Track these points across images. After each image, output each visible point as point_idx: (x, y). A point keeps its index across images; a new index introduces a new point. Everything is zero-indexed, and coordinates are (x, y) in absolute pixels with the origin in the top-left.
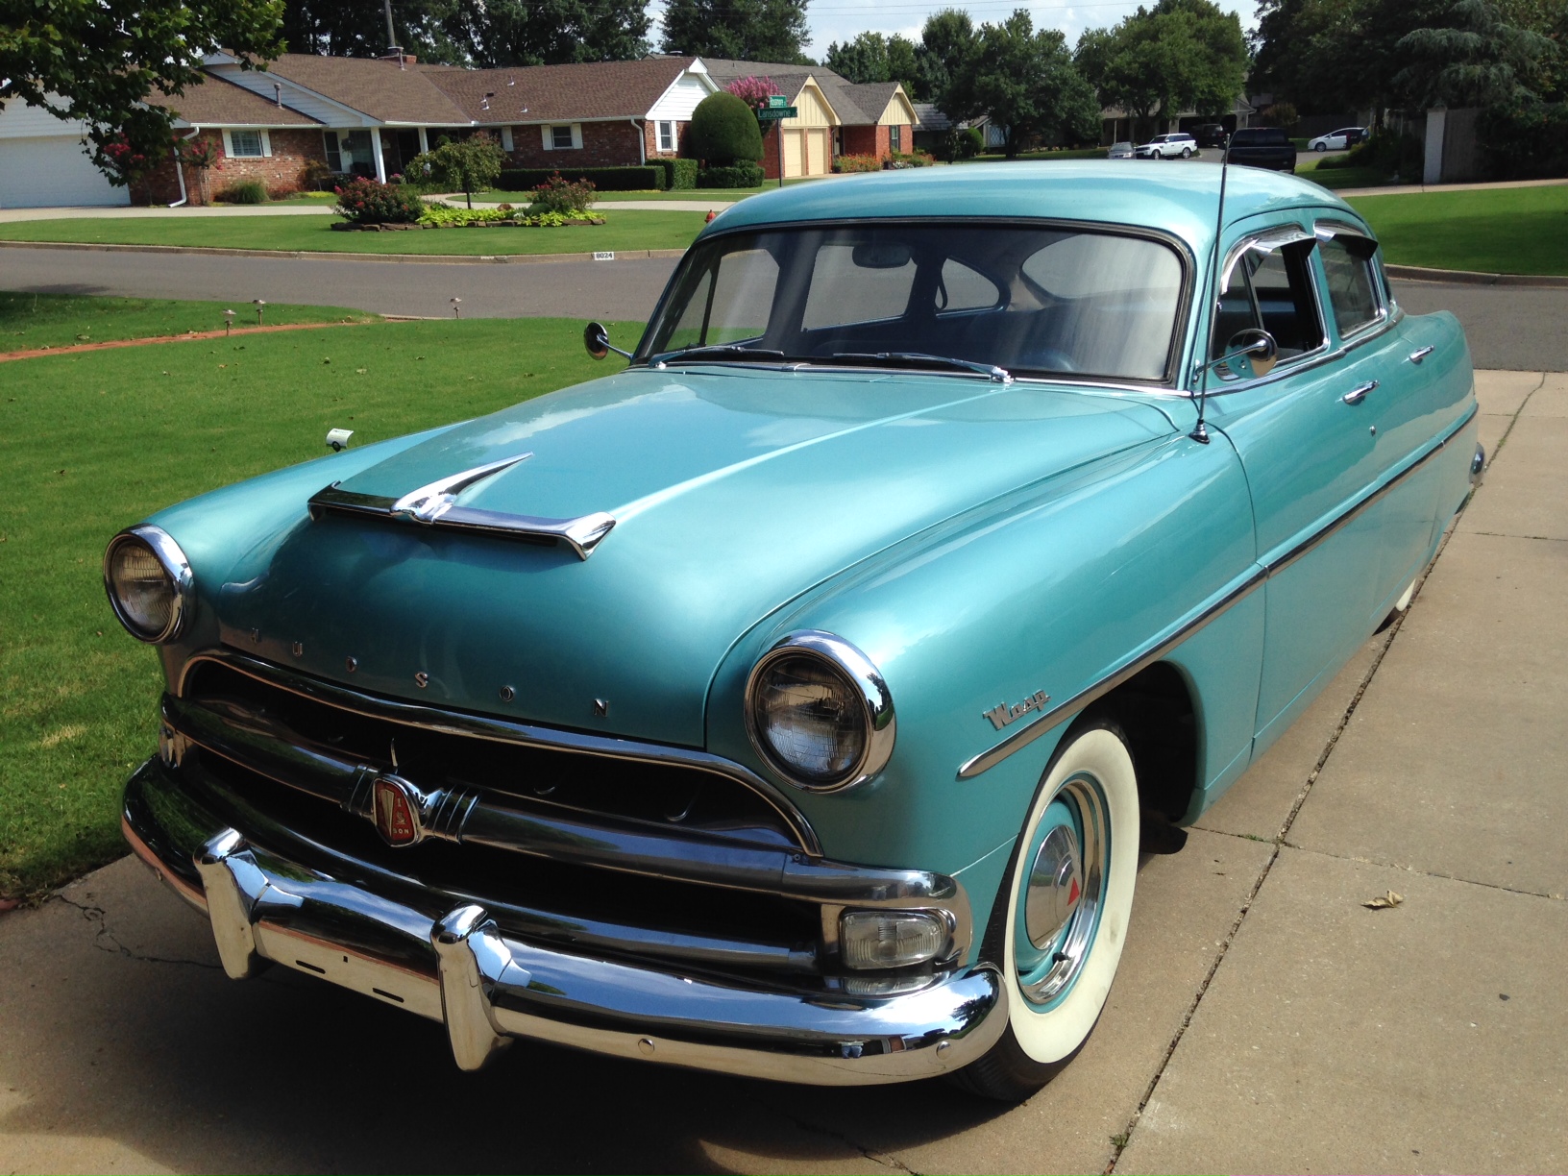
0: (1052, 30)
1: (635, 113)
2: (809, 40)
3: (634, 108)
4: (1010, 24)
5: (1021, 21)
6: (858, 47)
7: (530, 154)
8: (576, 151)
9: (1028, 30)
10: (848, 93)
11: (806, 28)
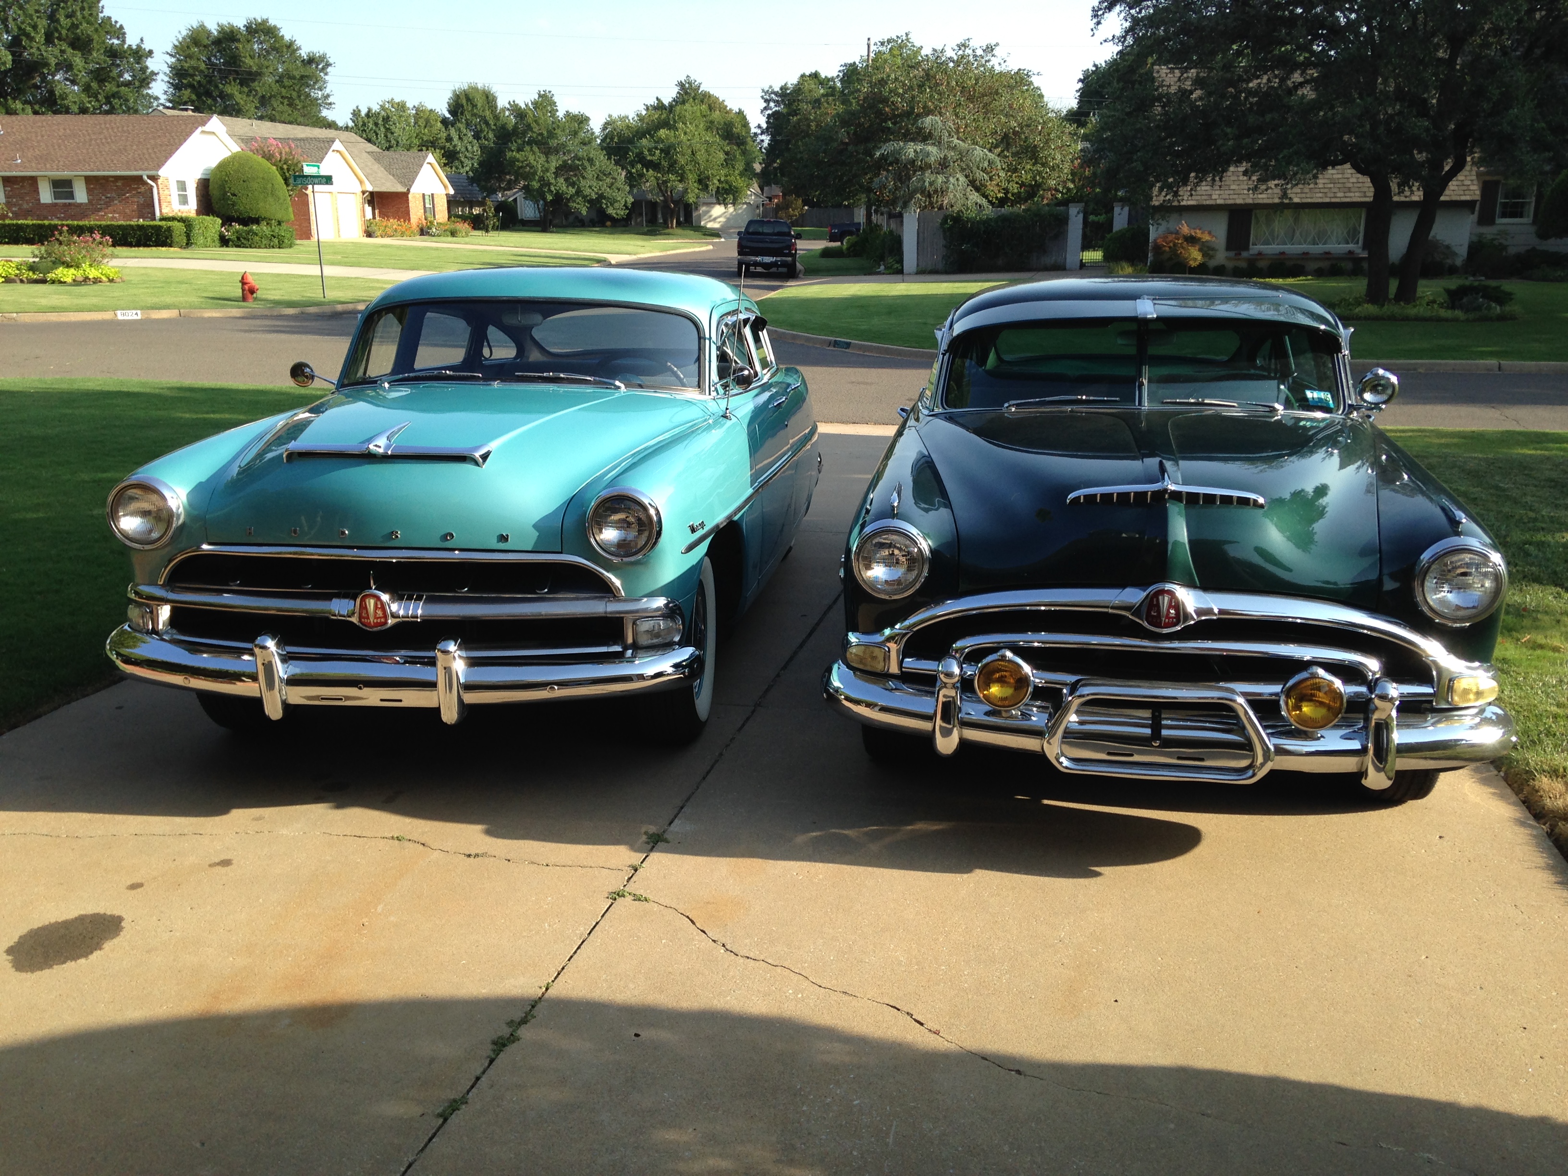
0: (577, 113)
1: (146, 169)
2: (330, 104)
3: (146, 164)
4: (535, 103)
5: (545, 102)
6: (383, 113)
7: (25, 206)
8: (80, 205)
9: (554, 112)
10: (377, 159)
11: (327, 91)
